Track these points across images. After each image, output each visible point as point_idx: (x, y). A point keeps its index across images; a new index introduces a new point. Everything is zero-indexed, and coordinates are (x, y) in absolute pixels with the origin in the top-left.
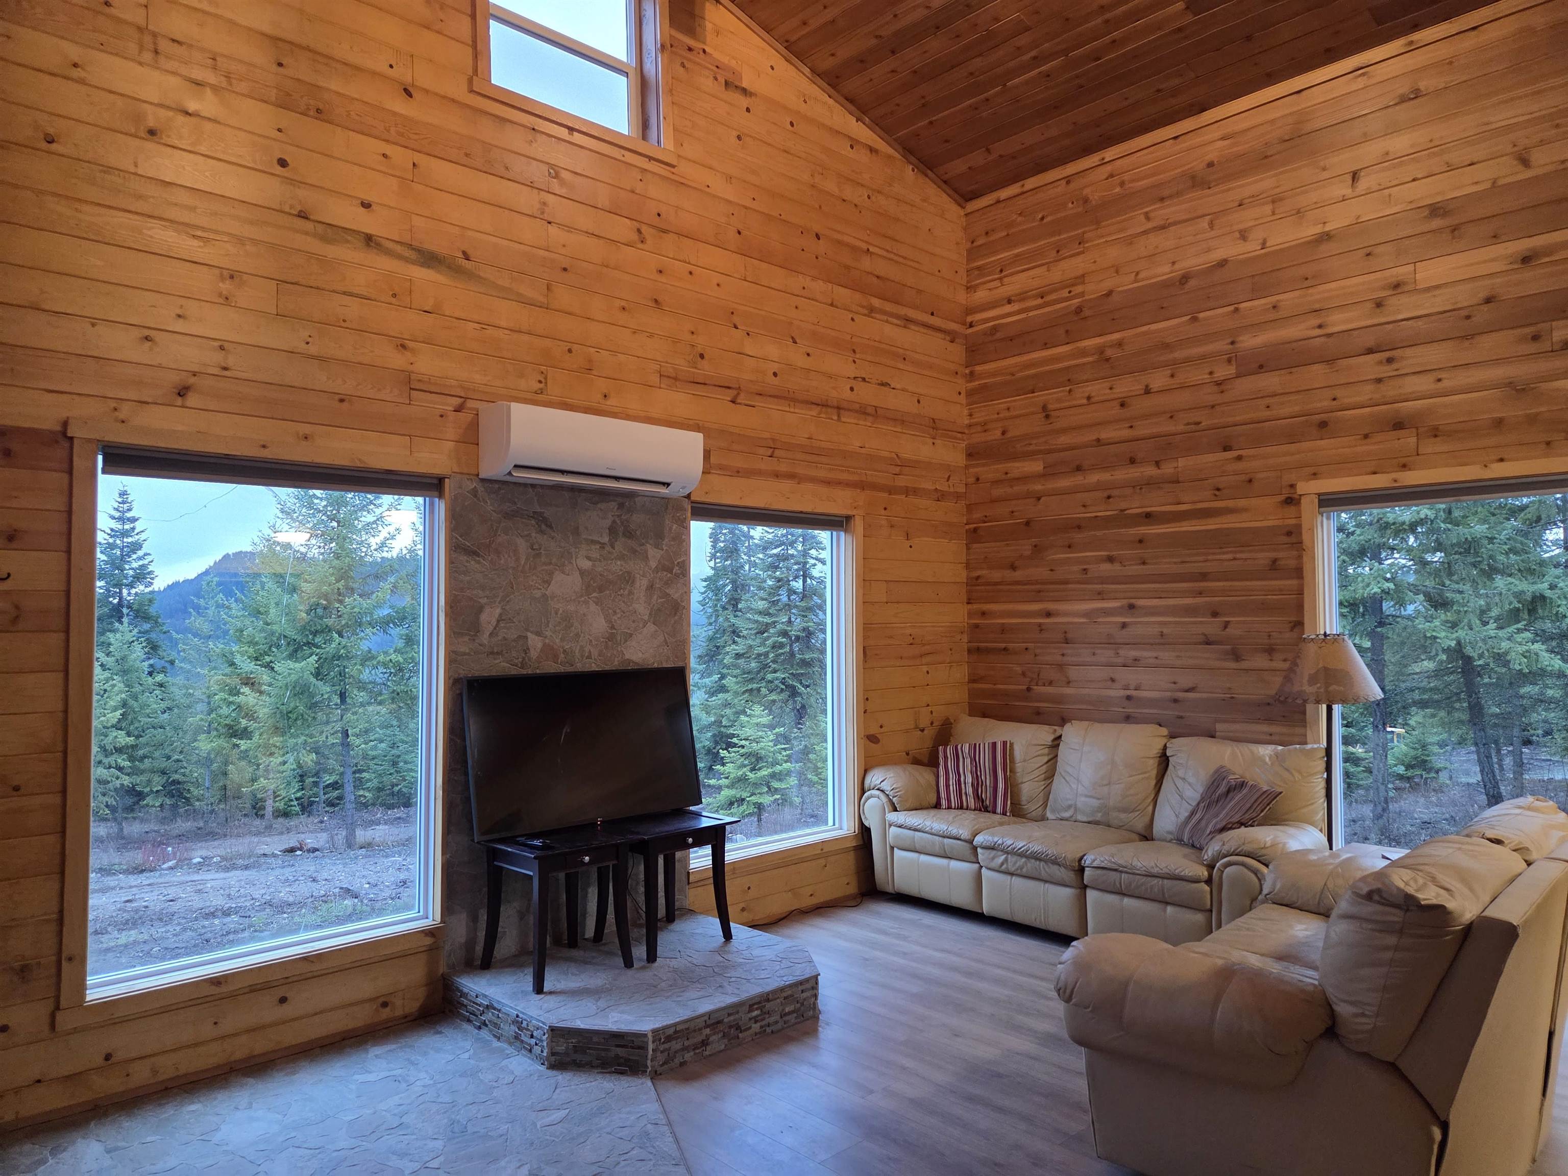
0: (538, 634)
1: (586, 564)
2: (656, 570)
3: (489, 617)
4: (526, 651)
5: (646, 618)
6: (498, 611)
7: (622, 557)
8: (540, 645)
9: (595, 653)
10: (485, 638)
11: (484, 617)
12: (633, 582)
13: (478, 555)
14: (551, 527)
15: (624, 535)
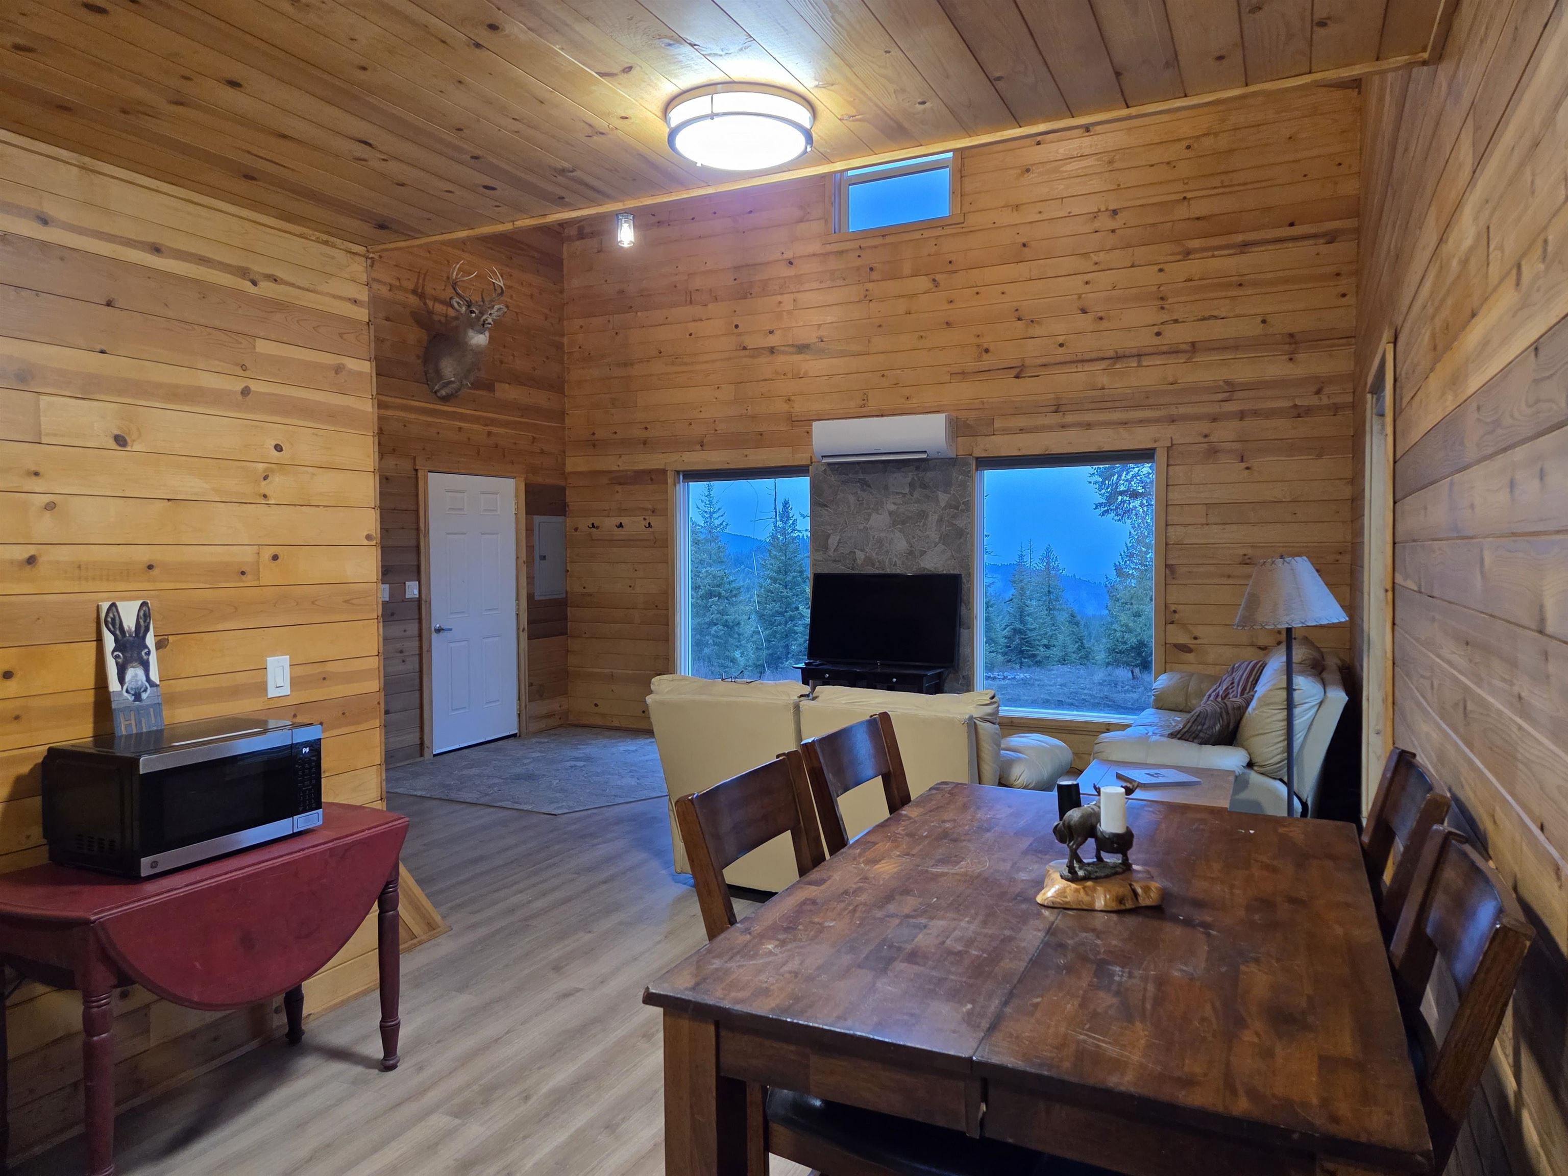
0: (862, 550)
1: (893, 508)
2: (945, 508)
3: (833, 541)
4: (855, 560)
5: (937, 540)
6: (838, 537)
7: (918, 501)
8: (863, 557)
9: (899, 563)
10: (831, 553)
11: (830, 541)
12: (927, 517)
13: (827, 507)
14: (869, 486)
15: (920, 486)
